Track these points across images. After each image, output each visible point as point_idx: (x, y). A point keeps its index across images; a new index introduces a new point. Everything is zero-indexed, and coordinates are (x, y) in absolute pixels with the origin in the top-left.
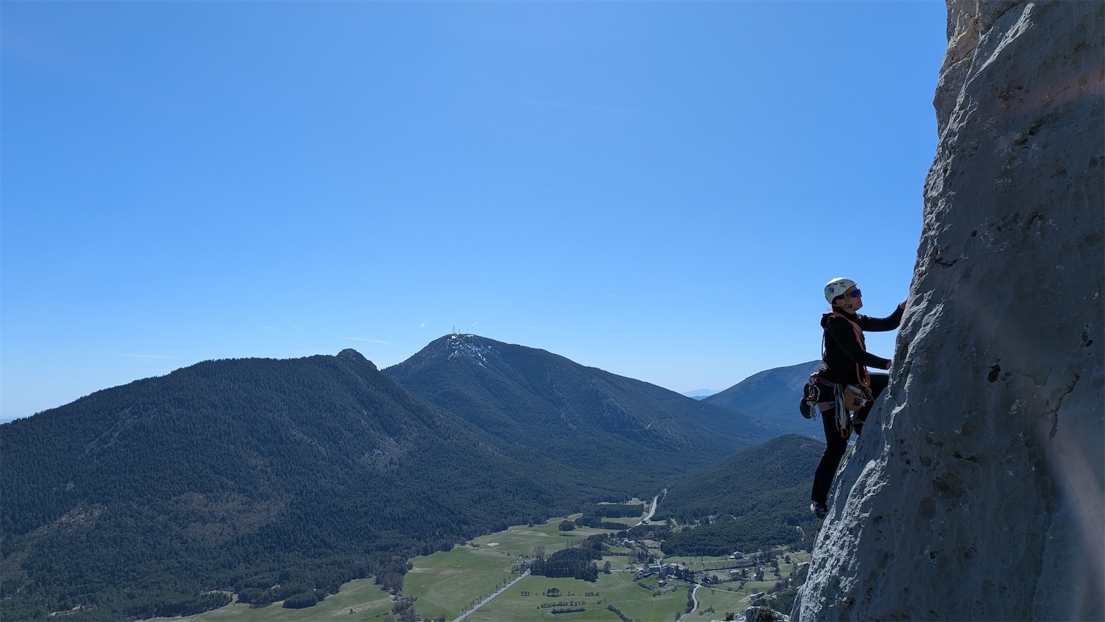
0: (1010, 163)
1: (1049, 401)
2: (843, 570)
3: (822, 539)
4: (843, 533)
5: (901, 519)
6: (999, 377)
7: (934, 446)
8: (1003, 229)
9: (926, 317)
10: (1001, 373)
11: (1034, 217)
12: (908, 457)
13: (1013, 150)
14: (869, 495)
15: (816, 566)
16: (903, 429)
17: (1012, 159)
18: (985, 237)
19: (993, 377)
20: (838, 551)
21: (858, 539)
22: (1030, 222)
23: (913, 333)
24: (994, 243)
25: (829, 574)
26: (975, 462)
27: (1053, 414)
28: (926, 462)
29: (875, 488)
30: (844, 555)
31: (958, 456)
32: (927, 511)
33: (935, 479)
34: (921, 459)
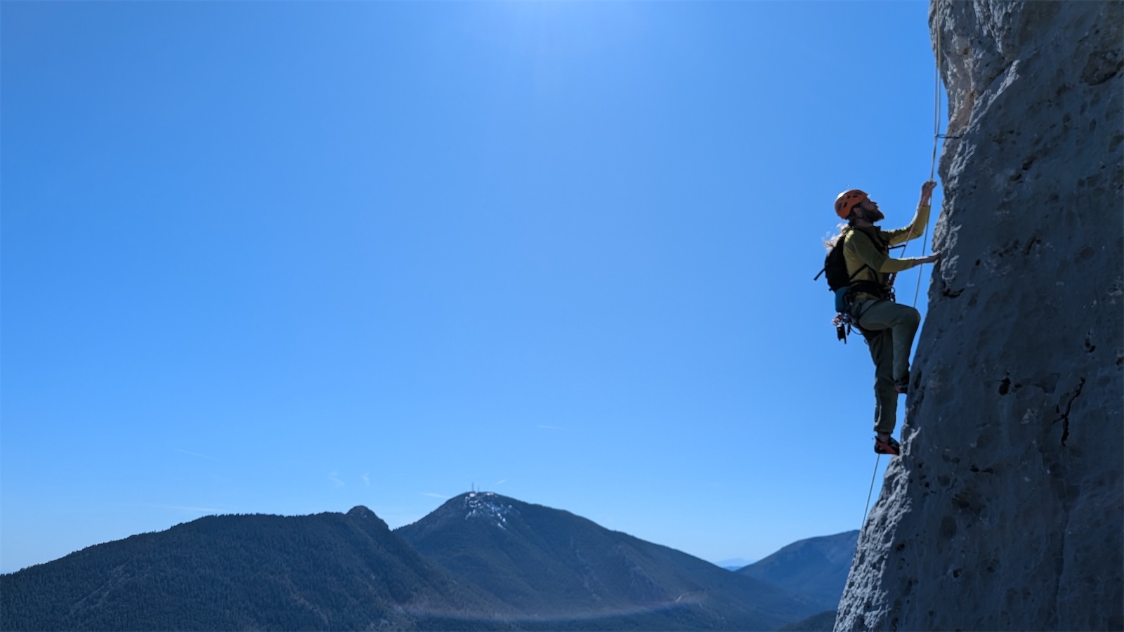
0: (1006, 196)
1: (1059, 408)
2: (868, 607)
3: (848, 588)
5: (922, 542)
6: (1010, 390)
7: (951, 463)
8: (1004, 255)
10: (1012, 385)
11: (1033, 242)
12: (927, 480)
13: (1009, 185)
14: (890, 526)
16: (920, 452)
17: (1008, 193)
18: (988, 264)
19: (1004, 390)
20: (862, 591)
21: (882, 572)
22: (1030, 247)
24: (998, 268)
26: (992, 473)
27: (1063, 420)
28: (944, 481)
29: (896, 517)
30: (869, 592)
31: (975, 470)
32: (949, 530)
33: (954, 497)
34: (939, 479)
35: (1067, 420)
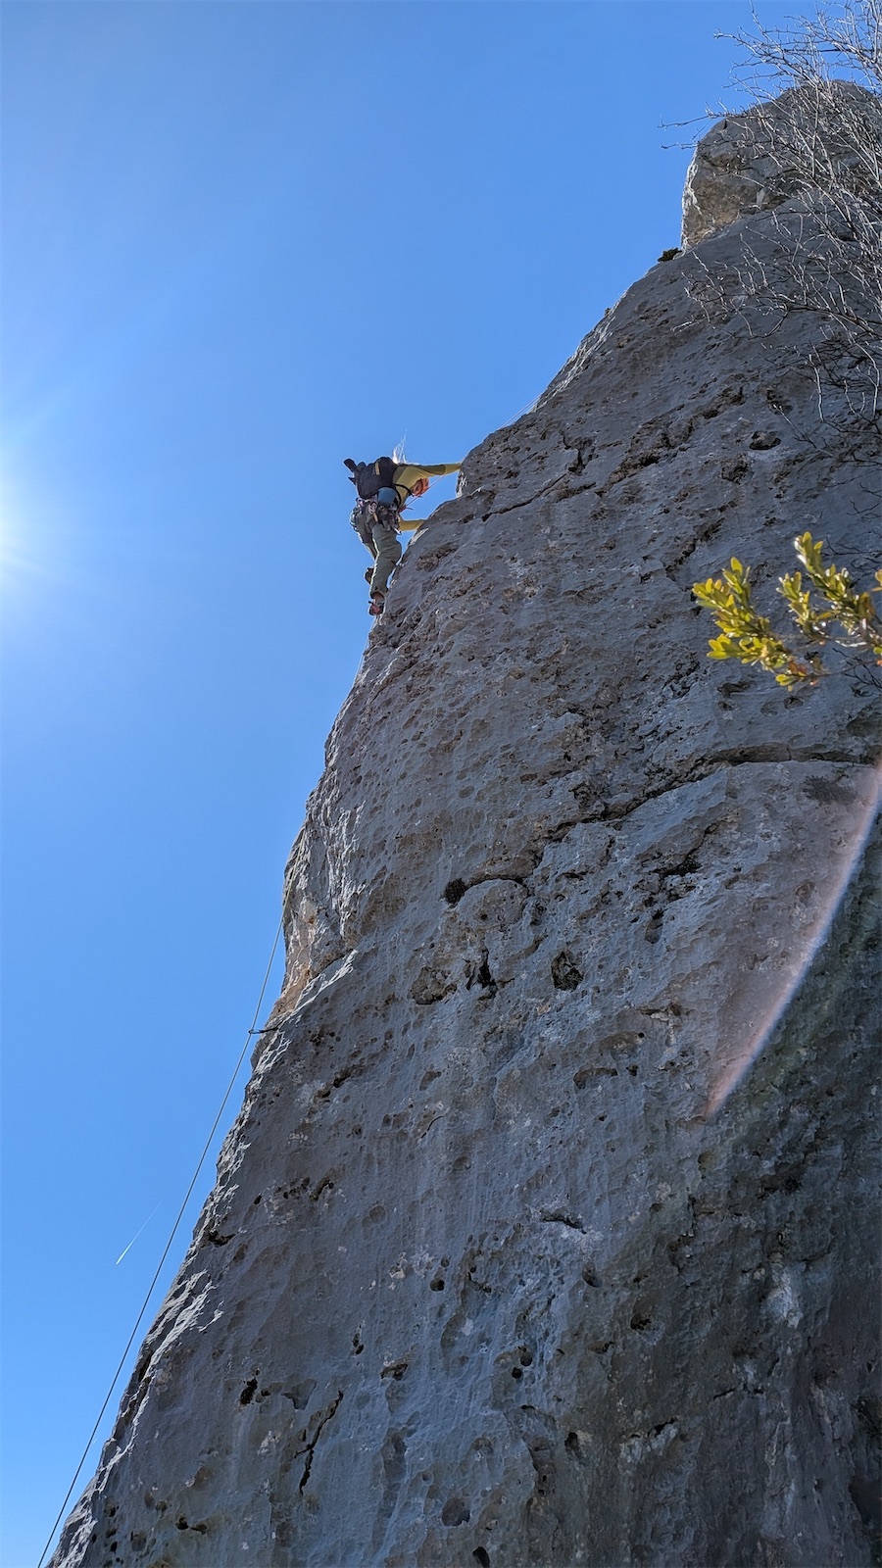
0: (309, 1116)
1: (307, 1434)
6: (254, 1396)
8: (290, 1196)
10: (258, 1391)
11: (324, 1185)
13: (315, 1102)
17: (312, 1112)
18: (269, 1204)
19: (246, 1398)
22: (319, 1192)
26: (204, 1533)
27: (308, 1452)
35: (312, 1452)
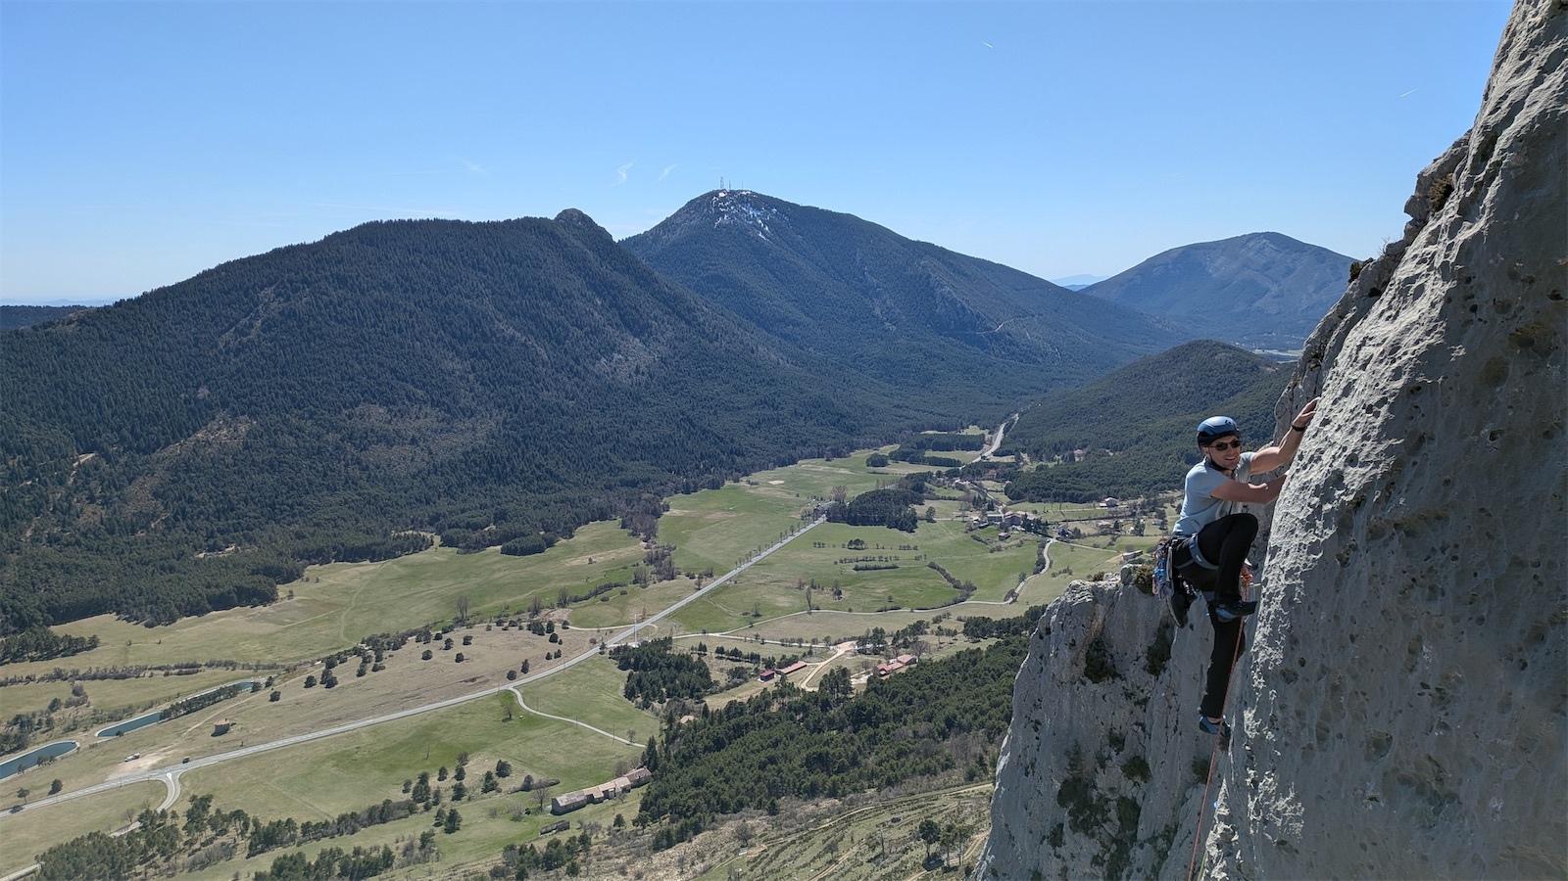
2: (1352, 461)
3: (1318, 425)
4: (1356, 412)
5: (1451, 389)
7: (1520, 283)
9: (1532, 94)
12: (1475, 301)
14: (1405, 358)
15: (1305, 461)
16: (1473, 262)
20: (1346, 437)
21: (1381, 418)
23: (1508, 120)
25: (1328, 468)
28: (1503, 307)
29: (1416, 348)
30: (1355, 441)
31: (1556, 297)
32: (1495, 375)
33: (1514, 331)
34: (1494, 304)
